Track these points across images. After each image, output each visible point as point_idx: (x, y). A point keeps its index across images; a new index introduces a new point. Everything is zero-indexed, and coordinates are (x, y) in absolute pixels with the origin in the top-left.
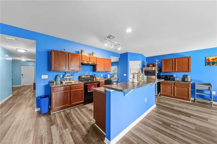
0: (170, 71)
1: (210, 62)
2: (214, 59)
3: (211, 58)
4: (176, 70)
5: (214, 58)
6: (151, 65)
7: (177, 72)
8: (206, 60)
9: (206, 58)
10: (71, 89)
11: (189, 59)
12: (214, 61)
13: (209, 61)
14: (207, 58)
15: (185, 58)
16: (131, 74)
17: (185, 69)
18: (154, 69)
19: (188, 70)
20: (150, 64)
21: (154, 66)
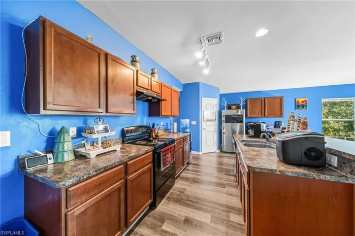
0: (258, 116)
1: (299, 106)
2: (303, 102)
3: (301, 100)
4: (266, 115)
5: (303, 99)
6: (234, 107)
7: (267, 117)
8: (295, 102)
9: (295, 99)
10: (126, 174)
11: (281, 99)
12: (303, 104)
13: (299, 103)
14: (297, 100)
15: (277, 98)
16: (204, 121)
17: (277, 113)
18: (241, 112)
19: (281, 115)
20: (233, 105)
21: (238, 108)
